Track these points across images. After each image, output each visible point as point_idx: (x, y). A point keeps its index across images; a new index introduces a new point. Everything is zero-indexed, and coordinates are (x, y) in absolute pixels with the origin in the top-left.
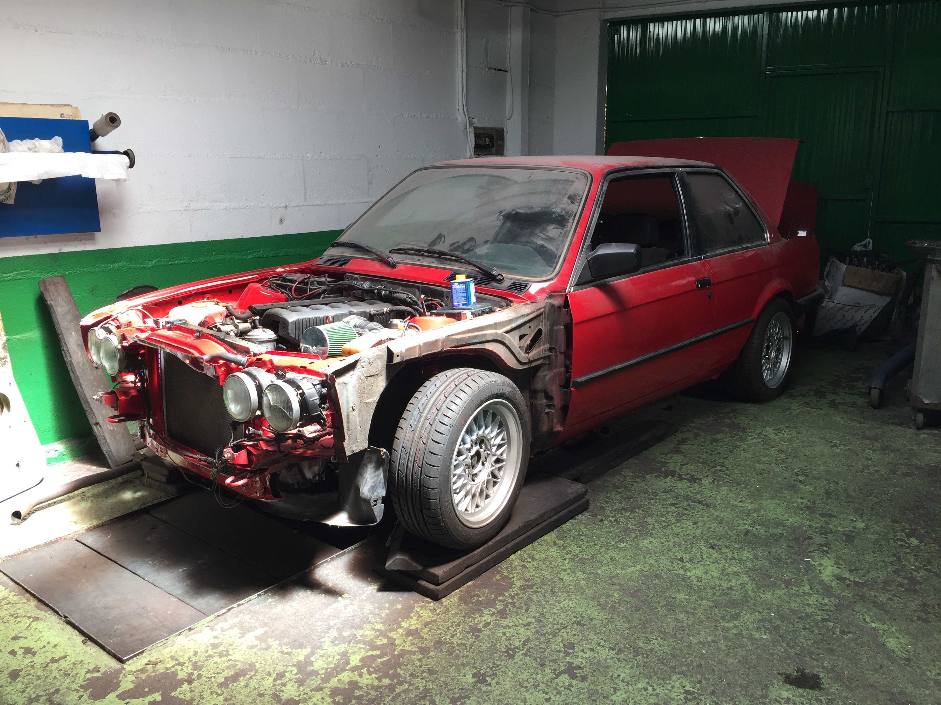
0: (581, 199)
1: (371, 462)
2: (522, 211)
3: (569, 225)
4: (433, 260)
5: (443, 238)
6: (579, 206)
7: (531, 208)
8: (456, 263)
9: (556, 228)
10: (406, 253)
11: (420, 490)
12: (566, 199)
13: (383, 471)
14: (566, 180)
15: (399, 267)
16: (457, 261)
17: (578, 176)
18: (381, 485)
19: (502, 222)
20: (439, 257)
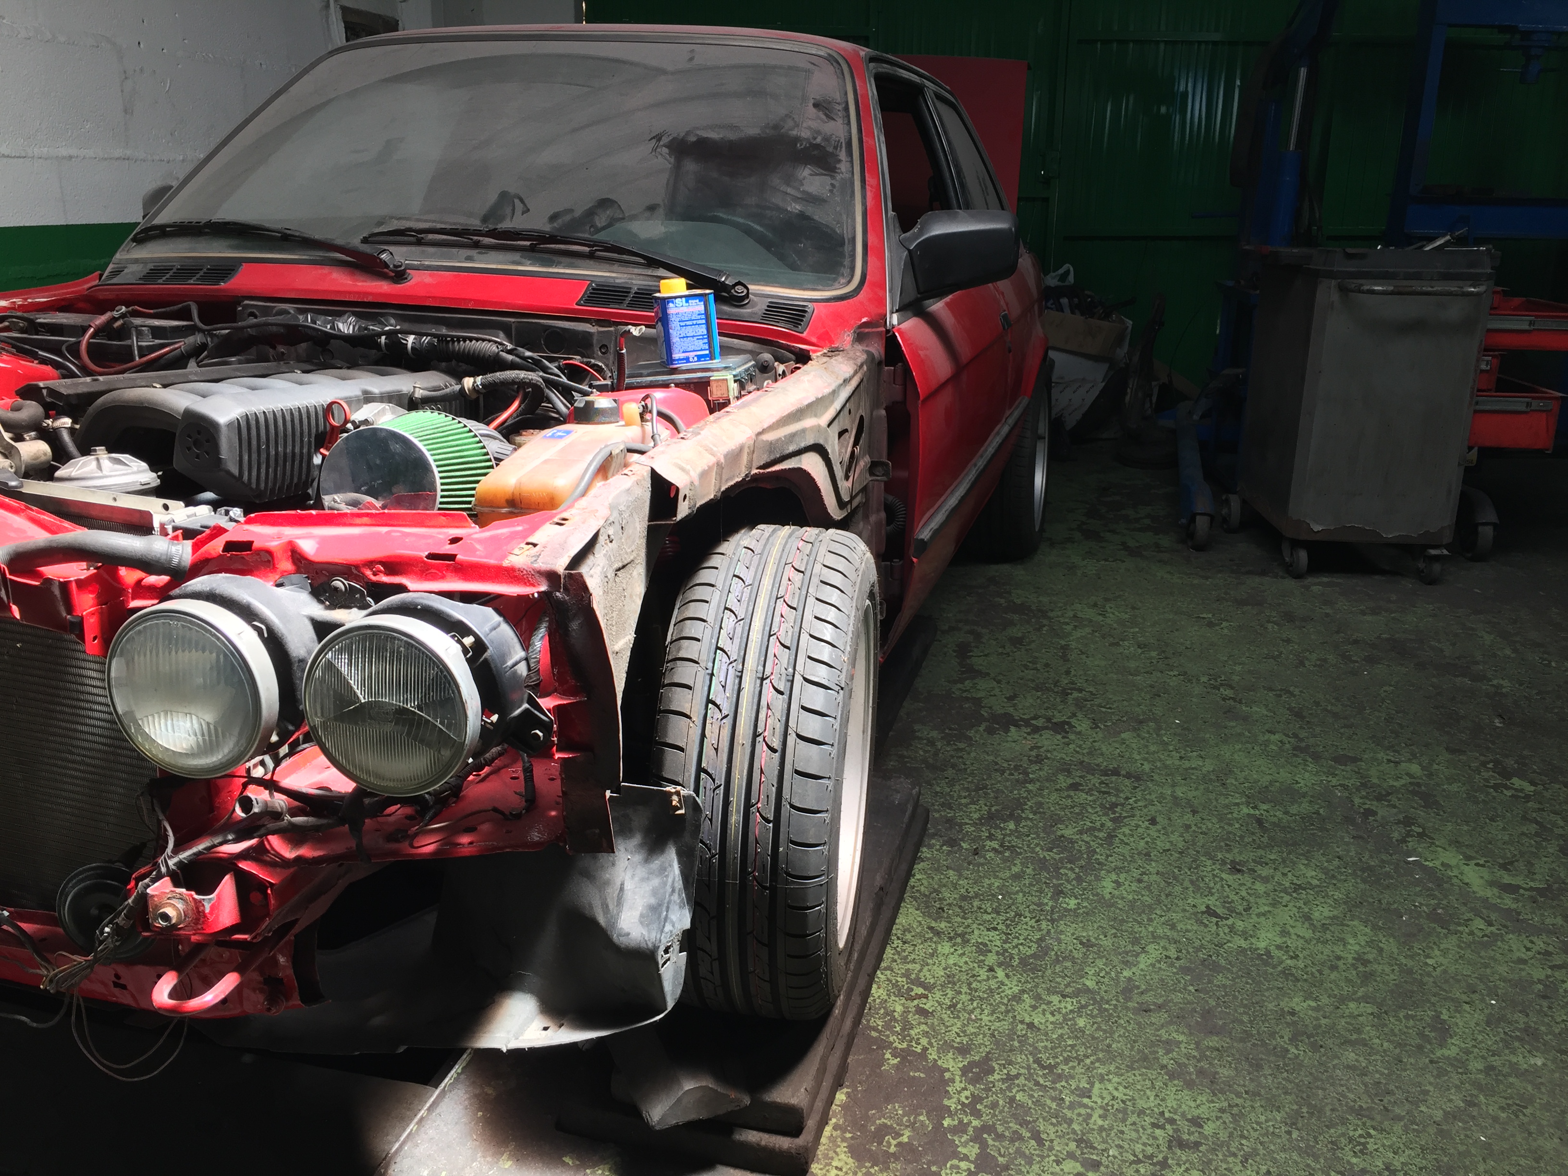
0: (847, 109)
1: (626, 831)
2: (713, 135)
3: (843, 167)
4: (517, 256)
5: (517, 201)
6: (849, 123)
7: (733, 127)
8: (591, 262)
9: (817, 175)
10: (419, 243)
11: (773, 889)
12: (811, 111)
13: (680, 854)
14: (790, 68)
15: (416, 279)
16: (591, 256)
17: (815, 59)
18: (675, 897)
19: (672, 160)
20: (532, 249)
